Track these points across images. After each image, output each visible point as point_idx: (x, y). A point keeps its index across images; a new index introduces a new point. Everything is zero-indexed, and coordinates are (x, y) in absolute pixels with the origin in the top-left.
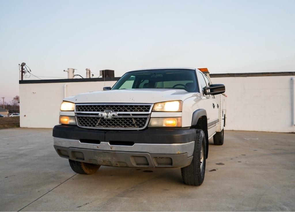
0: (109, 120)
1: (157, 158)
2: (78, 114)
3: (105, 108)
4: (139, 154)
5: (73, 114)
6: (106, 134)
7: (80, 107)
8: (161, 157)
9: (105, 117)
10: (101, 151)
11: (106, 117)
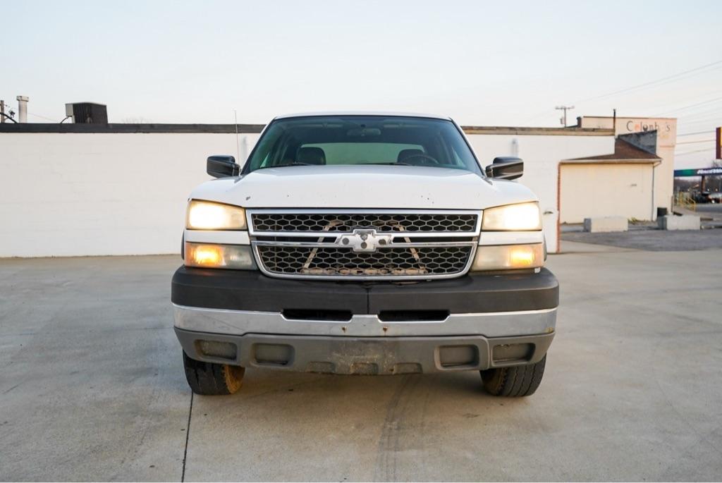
0: (365, 255)
1: (500, 346)
2: (259, 238)
3: (351, 223)
4: (462, 340)
5: (243, 238)
6: (370, 293)
7: (264, 220)
8: (509, 343)
9: (358, 248)
10: (355, 339)
11: (361, 248)
